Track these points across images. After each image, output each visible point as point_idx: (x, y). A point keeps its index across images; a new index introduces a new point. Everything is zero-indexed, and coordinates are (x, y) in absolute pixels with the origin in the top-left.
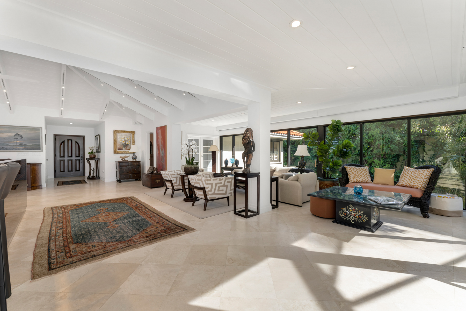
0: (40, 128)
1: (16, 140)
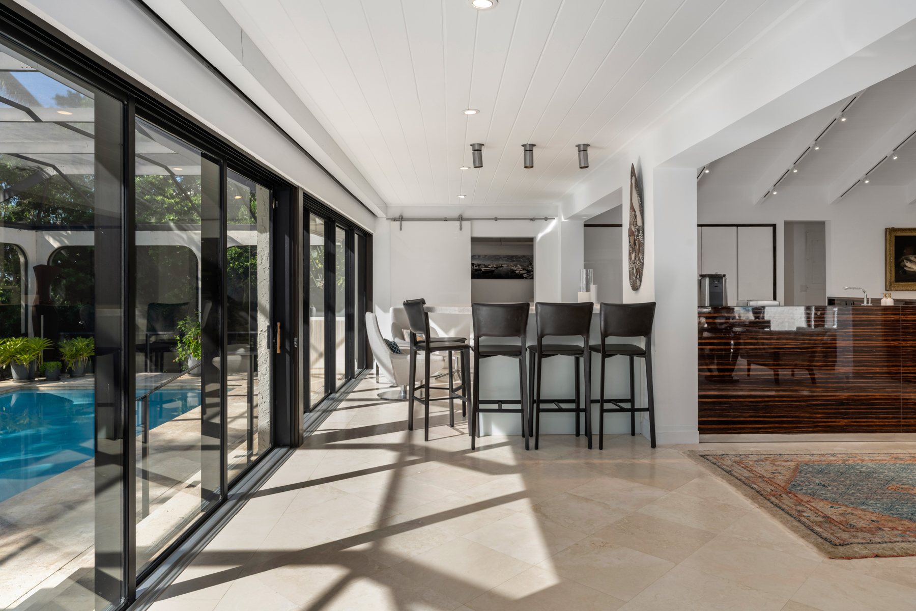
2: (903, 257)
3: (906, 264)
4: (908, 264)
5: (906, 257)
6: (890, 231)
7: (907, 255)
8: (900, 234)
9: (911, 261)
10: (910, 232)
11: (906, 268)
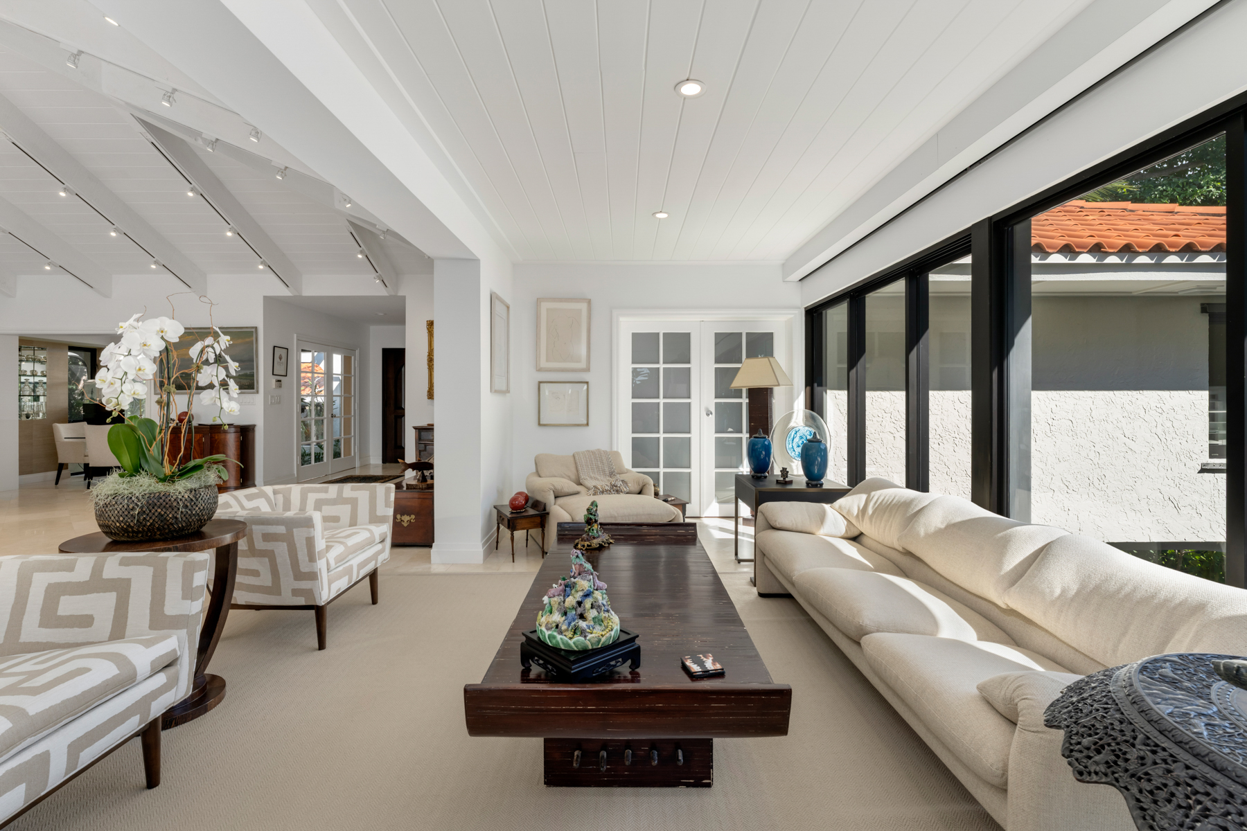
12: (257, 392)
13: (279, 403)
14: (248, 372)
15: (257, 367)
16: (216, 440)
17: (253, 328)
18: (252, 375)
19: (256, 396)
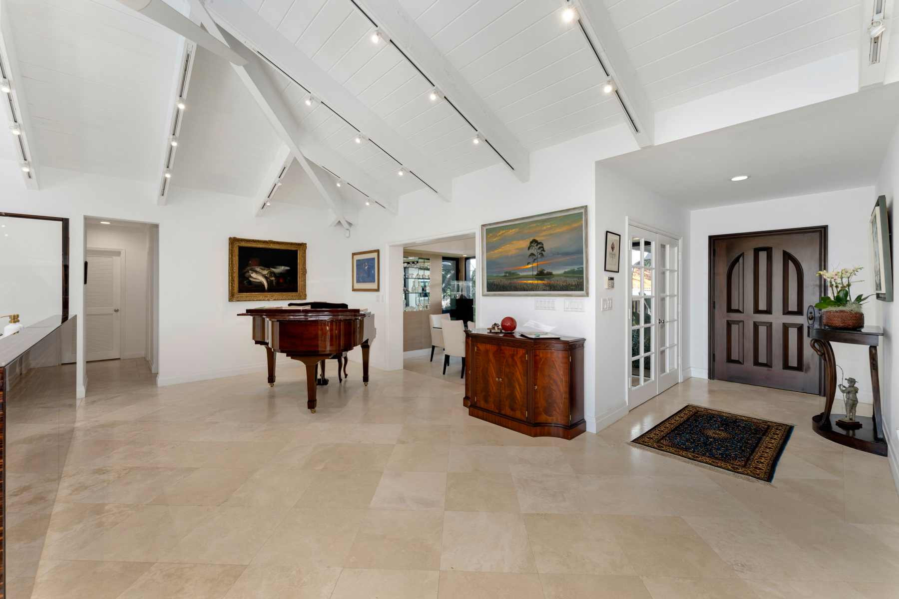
0: (583, 211)
1: (531, 260)
2: (248, 268)
3: (252, 275)
4: (254, 275)
5: (252, 268)
6: (233, 241)
7: (252, 266)
8: (243, 244)
9: (256, 272)
10: (255, 243)
11: (251, 279)
12: (587, 295)
13: (611, 308)
14: (576, 268)
15: (587, 260)
16: (541, 359)
17: (582, 207)
18: (581, 272)
19: (585, 300)
